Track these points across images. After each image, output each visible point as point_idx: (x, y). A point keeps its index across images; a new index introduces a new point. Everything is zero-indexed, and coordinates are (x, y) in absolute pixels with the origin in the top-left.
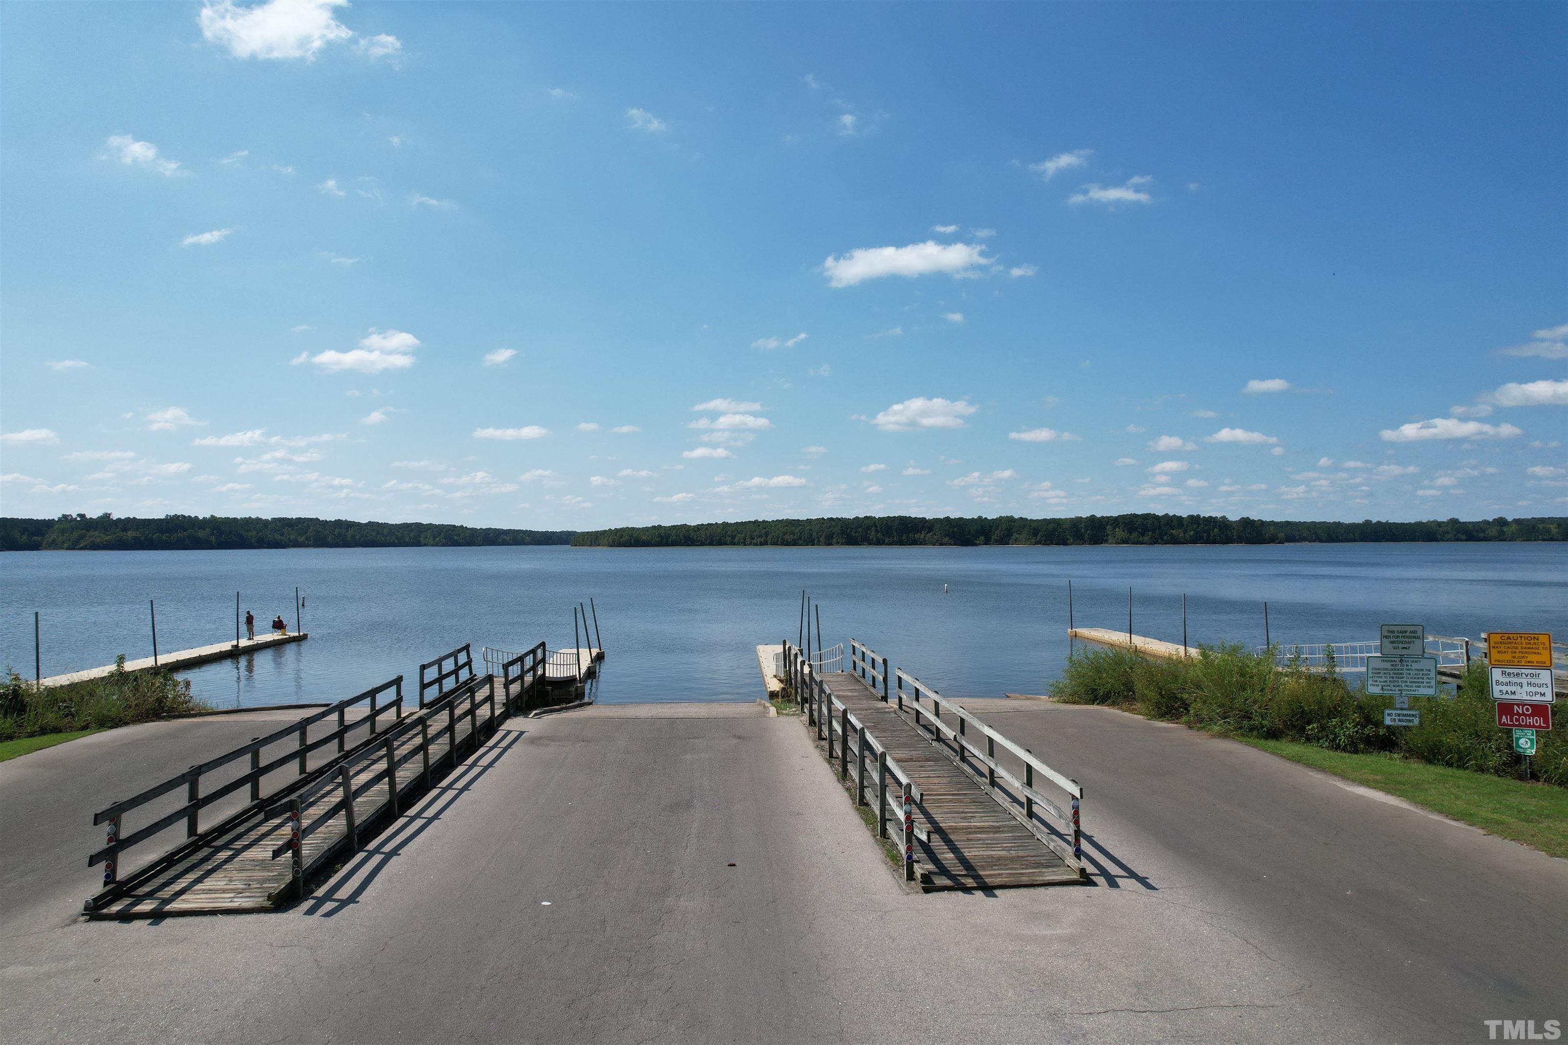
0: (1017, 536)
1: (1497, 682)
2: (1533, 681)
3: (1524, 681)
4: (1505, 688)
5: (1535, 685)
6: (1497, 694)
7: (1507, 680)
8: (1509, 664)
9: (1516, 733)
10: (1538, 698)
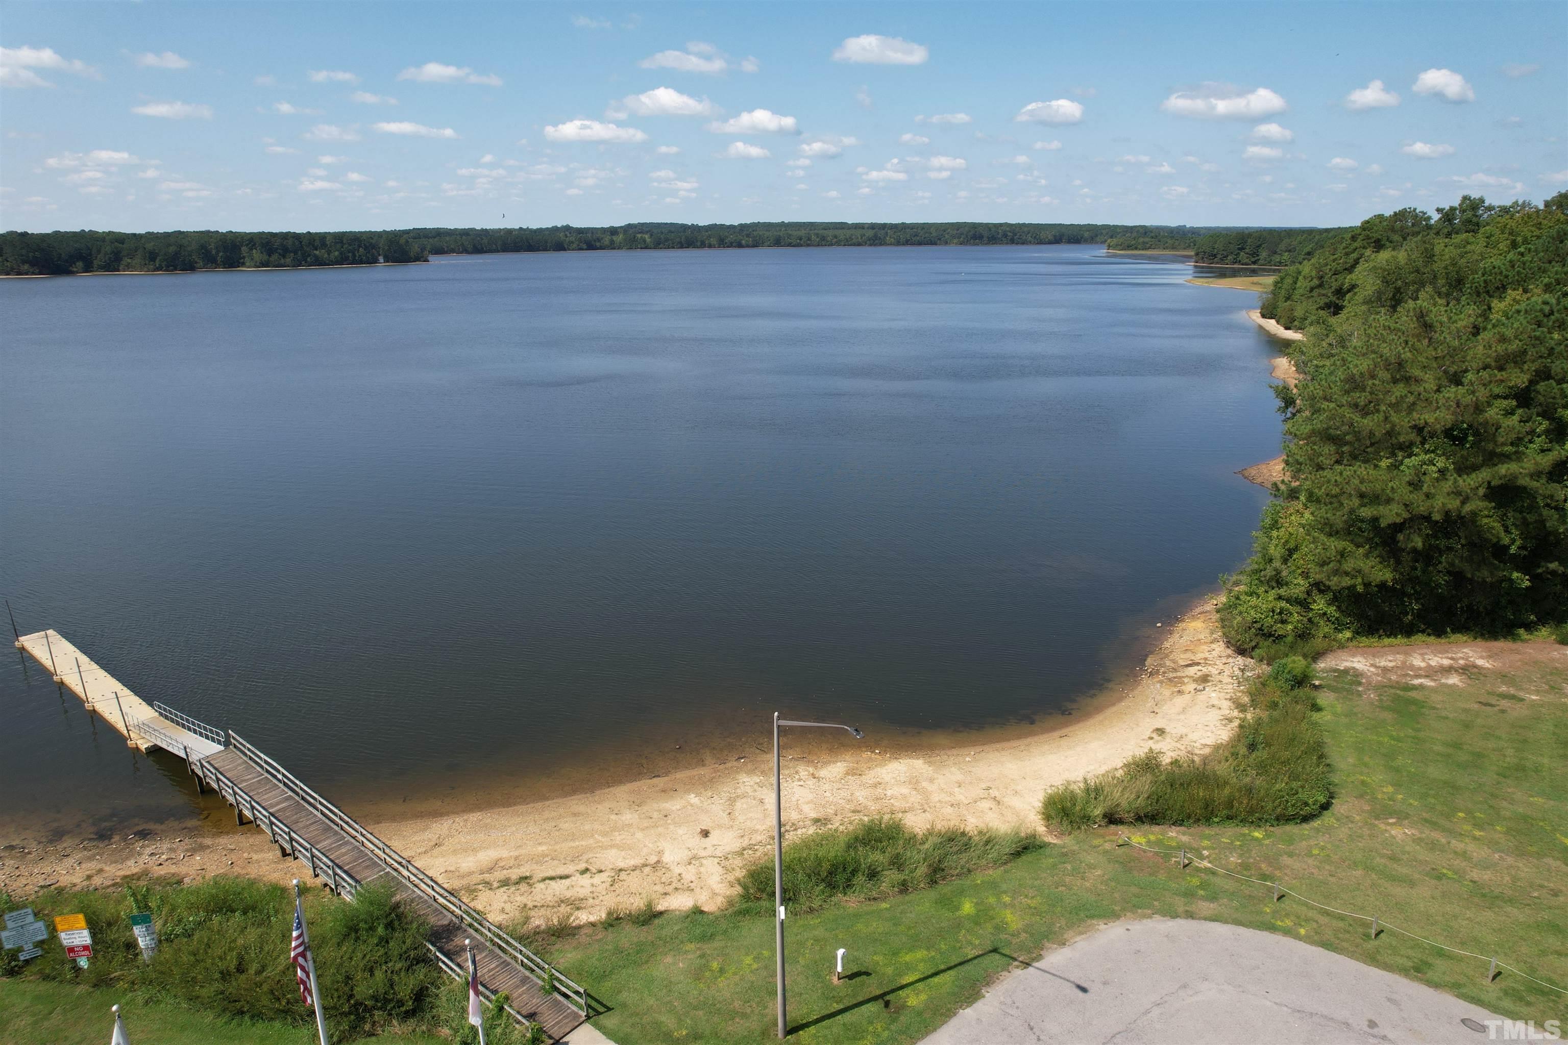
0: (129, 261)
1: (64, 939)
2: (81, 935)
3: (77, 936)
4: (69, 941)
5: (82, 937)
6: (66, 944)
7: (68, 937)
8: (68, 930)
9: (78, 960)
10: (84, 943)
